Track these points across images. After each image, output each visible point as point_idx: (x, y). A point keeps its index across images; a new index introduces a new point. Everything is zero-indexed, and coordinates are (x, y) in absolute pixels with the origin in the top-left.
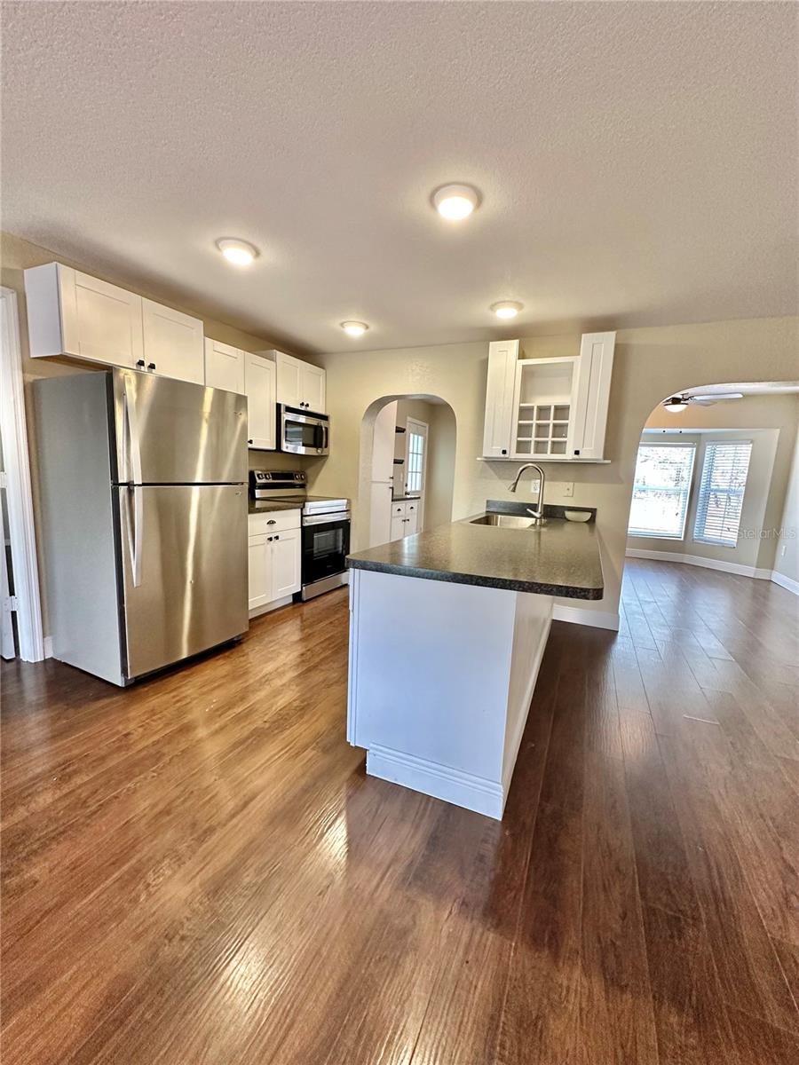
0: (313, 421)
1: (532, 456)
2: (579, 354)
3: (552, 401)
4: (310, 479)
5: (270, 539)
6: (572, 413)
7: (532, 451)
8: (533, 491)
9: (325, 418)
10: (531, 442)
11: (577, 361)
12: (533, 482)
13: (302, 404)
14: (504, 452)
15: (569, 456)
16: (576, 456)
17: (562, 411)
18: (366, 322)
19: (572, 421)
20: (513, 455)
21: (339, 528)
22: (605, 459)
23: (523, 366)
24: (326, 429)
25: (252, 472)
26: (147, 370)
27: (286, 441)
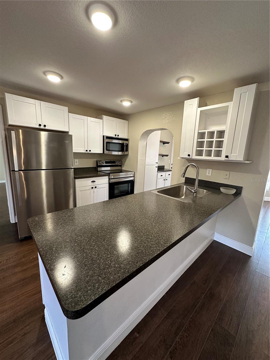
0: (120, 142)
1: (204, 157)
2: (232, 101)
3: (215, 128)
4: (123, 163)
5: (92, 188)
6: (226, 135)
7: (204, 155)
8: (207, 174)
9: (127, 140)
10: (203, 150)
11: (231, 105)
12: (208, 170)
13: (116, 135)
14: (189, 155)
15: (223, 158)
16: (227, 159)
17: (221, 134)
18: (131, 100)
19: (225, 139)
20: (194, 157)
21: (129, 183)
22: (245, 161)
23: (201, 111)
24: (127, 144)
25: (97, 161)
26: (42, 127)
27: (107, 150)
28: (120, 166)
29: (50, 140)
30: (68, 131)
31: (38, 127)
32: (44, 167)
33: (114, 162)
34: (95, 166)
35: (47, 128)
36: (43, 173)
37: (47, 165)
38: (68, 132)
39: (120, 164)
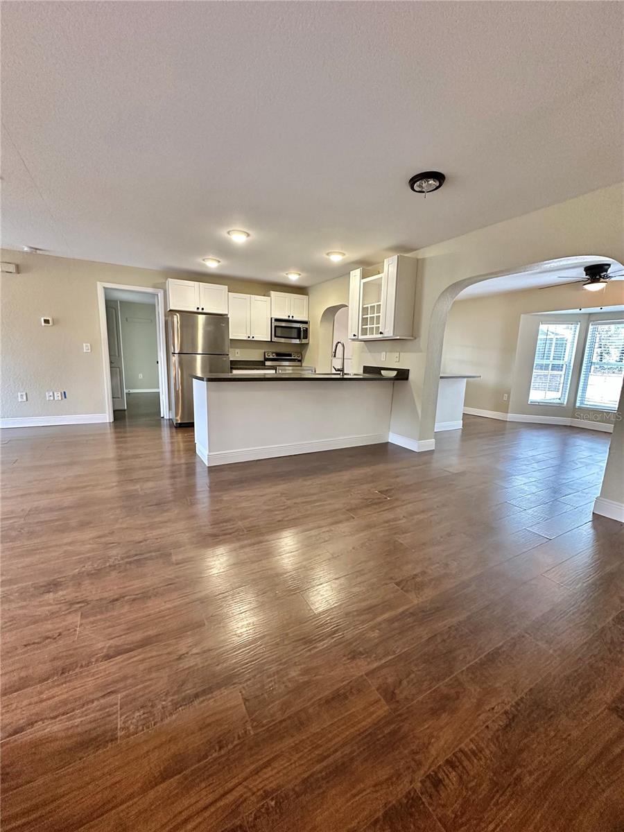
0: (297, 325)
2: (384, 271)
4: (303, 356)
6: (382, 309)
7: (369, 334)
8: (382, 359)
9: (306, 323)
10: (367, 328)
11: (383, 276)
12: (382, 353)
13: (289, 316)
14: (355, 335)
17: (379, 308)
18: (298, 272)
19: (381, 314)
20: (360, 337)
23: (364, 283)
24: (307, 329)
25: (265, 353)
26: (200, 310)
27: (275, 336)
28: (300, 361)
29: (207, 324)
30: (227, 313)
31: (196, 310)
32: (200, 351)
33: (290, 355)
34: (262, 359)
35: (204, 311)
36: (199, 358)
37: (203, 350)
38: (227, 315)
39: (300, 358)
